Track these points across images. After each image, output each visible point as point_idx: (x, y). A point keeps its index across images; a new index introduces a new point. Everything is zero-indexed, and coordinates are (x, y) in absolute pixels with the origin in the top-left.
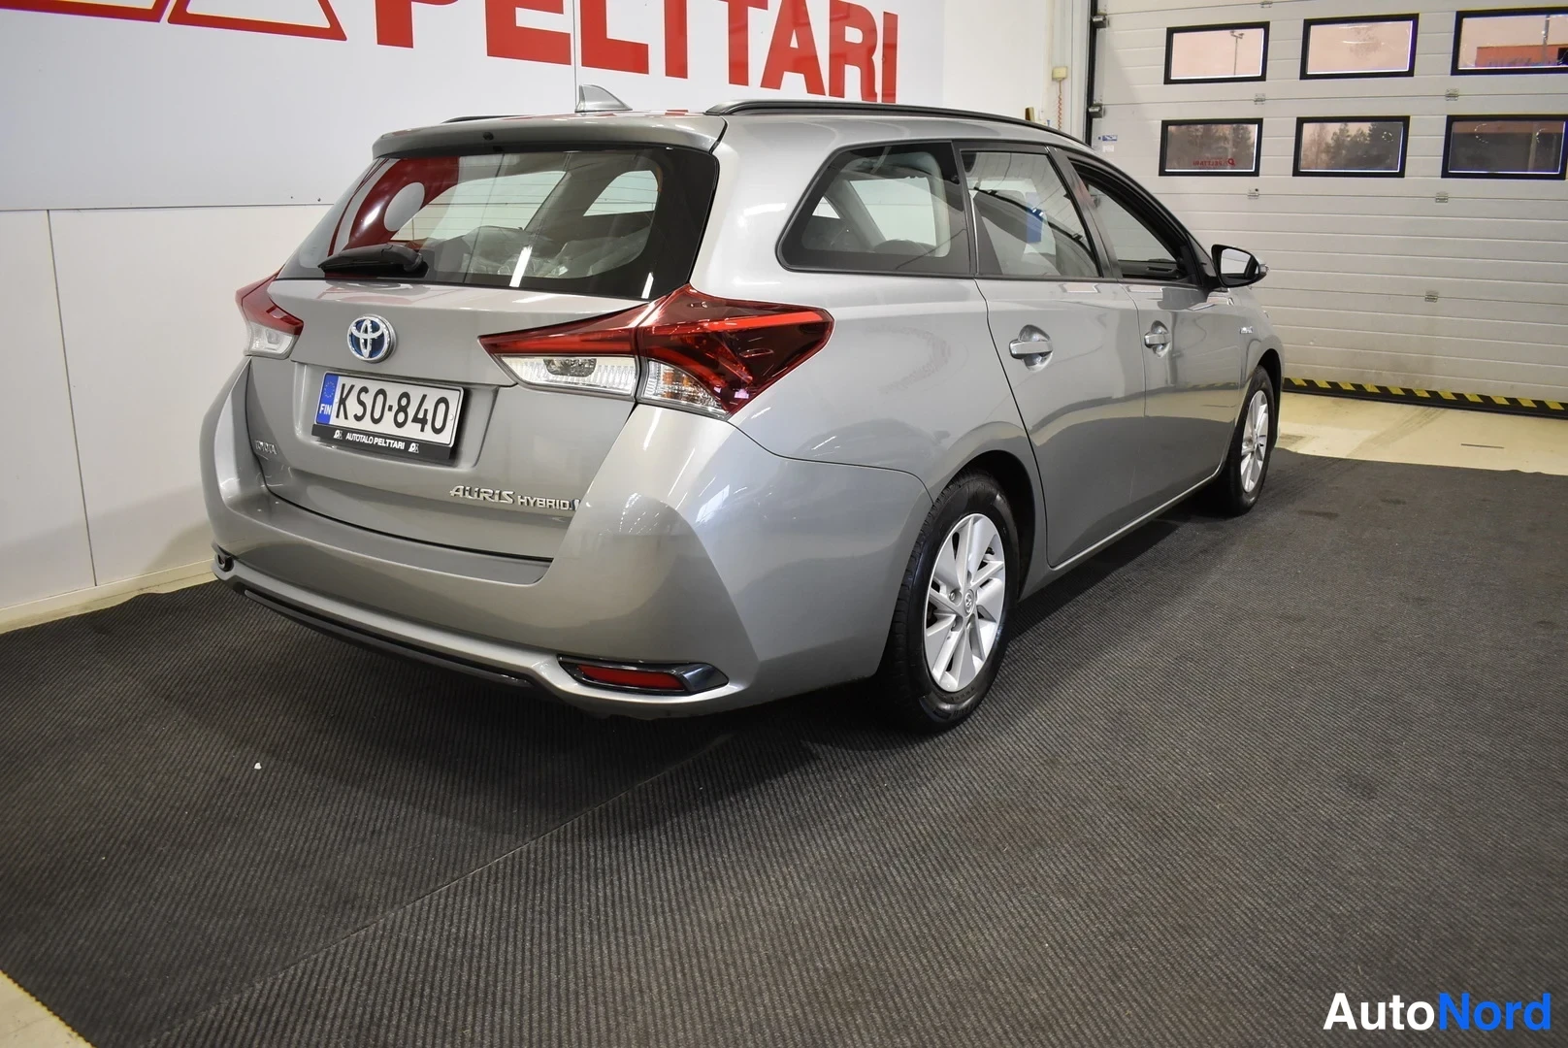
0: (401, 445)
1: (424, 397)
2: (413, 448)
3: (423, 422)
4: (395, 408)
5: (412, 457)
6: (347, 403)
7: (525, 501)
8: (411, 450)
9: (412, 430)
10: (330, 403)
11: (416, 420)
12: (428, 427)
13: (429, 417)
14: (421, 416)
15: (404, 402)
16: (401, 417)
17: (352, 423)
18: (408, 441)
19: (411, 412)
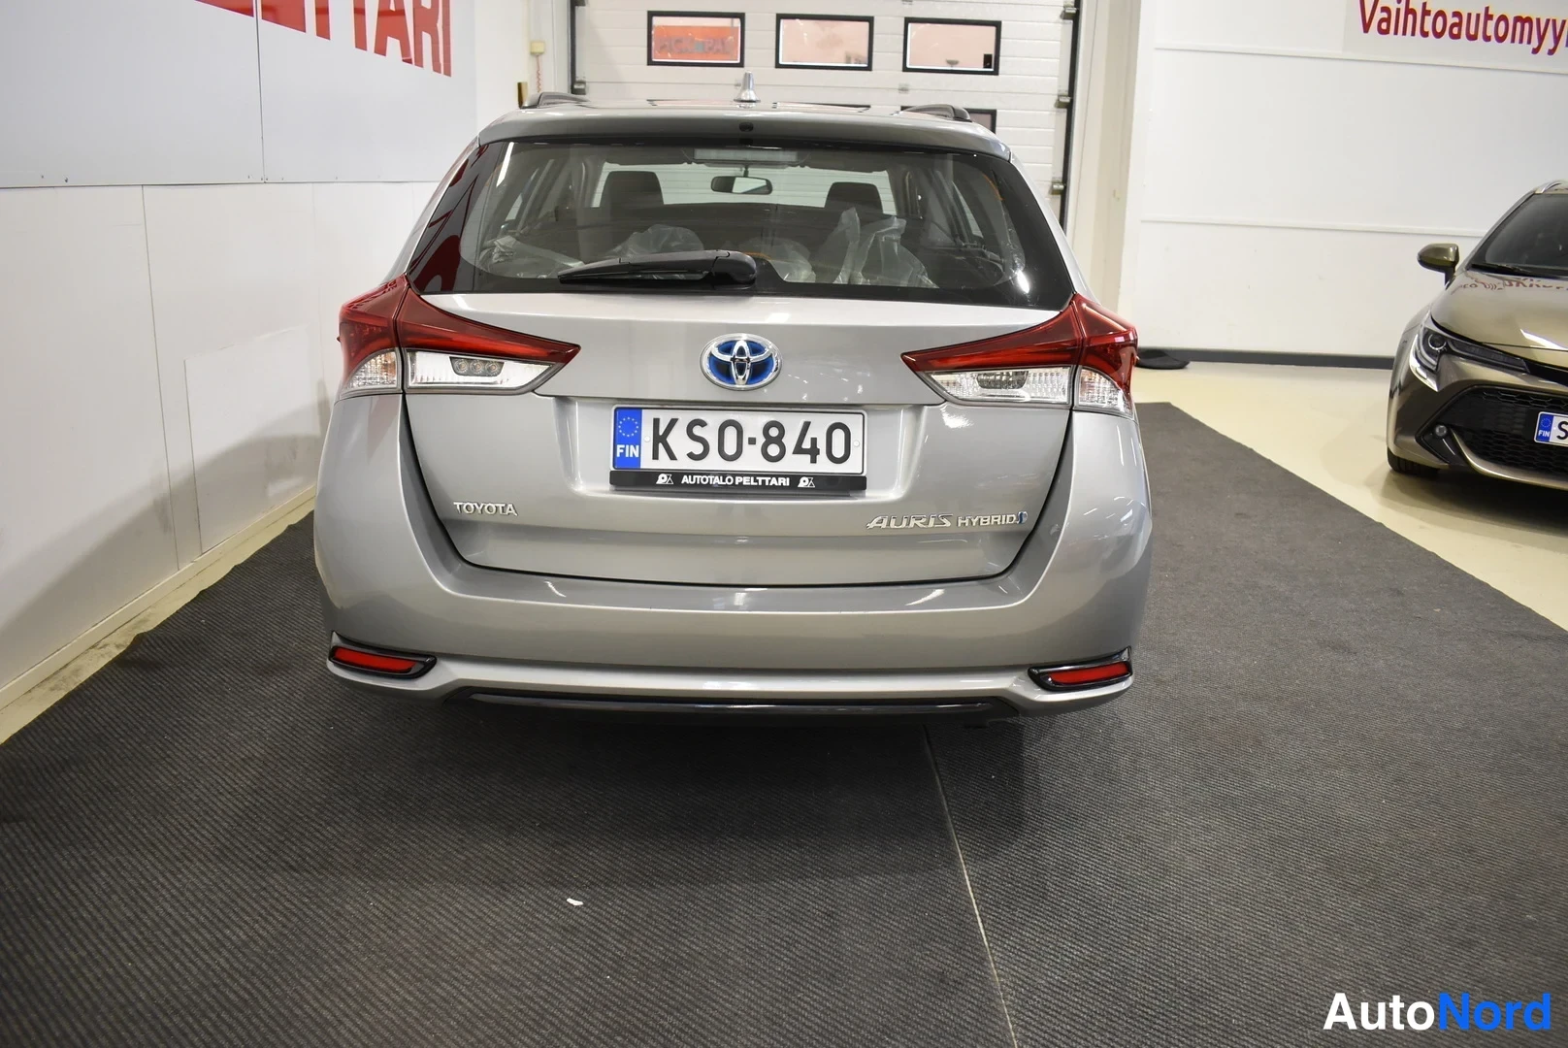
0: (786, 482)
1: (807, 425)
2: (803, 483)
3: (813, 452)
4: (761, 440)
5: (806, 493)
6: (669, 440)
7: (967, 521)
8: (801, 485)
9: (798, 464)
10: (636, 441)
11: (799, 450)
12: (822, 457)
13: (822, 445)
14: (807, 445)
15: (774, 432)
16: (773, 450)
17: (683, 463)
18: (795, 478)
19: (790, 441)
